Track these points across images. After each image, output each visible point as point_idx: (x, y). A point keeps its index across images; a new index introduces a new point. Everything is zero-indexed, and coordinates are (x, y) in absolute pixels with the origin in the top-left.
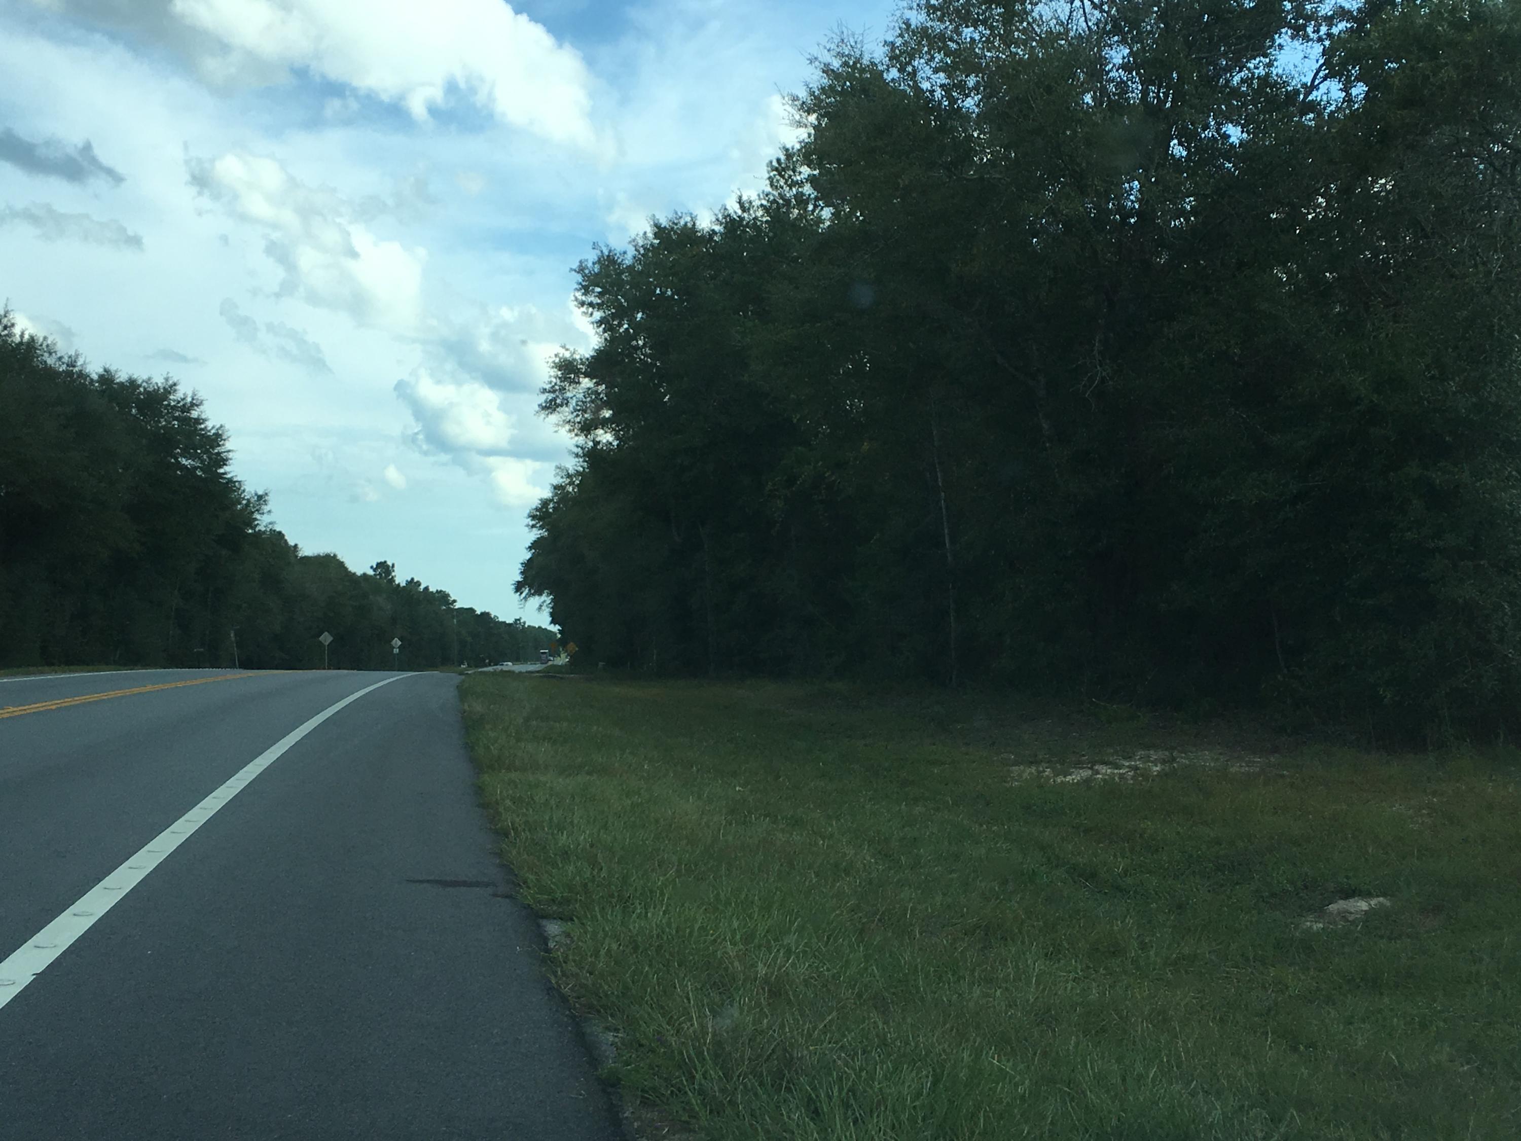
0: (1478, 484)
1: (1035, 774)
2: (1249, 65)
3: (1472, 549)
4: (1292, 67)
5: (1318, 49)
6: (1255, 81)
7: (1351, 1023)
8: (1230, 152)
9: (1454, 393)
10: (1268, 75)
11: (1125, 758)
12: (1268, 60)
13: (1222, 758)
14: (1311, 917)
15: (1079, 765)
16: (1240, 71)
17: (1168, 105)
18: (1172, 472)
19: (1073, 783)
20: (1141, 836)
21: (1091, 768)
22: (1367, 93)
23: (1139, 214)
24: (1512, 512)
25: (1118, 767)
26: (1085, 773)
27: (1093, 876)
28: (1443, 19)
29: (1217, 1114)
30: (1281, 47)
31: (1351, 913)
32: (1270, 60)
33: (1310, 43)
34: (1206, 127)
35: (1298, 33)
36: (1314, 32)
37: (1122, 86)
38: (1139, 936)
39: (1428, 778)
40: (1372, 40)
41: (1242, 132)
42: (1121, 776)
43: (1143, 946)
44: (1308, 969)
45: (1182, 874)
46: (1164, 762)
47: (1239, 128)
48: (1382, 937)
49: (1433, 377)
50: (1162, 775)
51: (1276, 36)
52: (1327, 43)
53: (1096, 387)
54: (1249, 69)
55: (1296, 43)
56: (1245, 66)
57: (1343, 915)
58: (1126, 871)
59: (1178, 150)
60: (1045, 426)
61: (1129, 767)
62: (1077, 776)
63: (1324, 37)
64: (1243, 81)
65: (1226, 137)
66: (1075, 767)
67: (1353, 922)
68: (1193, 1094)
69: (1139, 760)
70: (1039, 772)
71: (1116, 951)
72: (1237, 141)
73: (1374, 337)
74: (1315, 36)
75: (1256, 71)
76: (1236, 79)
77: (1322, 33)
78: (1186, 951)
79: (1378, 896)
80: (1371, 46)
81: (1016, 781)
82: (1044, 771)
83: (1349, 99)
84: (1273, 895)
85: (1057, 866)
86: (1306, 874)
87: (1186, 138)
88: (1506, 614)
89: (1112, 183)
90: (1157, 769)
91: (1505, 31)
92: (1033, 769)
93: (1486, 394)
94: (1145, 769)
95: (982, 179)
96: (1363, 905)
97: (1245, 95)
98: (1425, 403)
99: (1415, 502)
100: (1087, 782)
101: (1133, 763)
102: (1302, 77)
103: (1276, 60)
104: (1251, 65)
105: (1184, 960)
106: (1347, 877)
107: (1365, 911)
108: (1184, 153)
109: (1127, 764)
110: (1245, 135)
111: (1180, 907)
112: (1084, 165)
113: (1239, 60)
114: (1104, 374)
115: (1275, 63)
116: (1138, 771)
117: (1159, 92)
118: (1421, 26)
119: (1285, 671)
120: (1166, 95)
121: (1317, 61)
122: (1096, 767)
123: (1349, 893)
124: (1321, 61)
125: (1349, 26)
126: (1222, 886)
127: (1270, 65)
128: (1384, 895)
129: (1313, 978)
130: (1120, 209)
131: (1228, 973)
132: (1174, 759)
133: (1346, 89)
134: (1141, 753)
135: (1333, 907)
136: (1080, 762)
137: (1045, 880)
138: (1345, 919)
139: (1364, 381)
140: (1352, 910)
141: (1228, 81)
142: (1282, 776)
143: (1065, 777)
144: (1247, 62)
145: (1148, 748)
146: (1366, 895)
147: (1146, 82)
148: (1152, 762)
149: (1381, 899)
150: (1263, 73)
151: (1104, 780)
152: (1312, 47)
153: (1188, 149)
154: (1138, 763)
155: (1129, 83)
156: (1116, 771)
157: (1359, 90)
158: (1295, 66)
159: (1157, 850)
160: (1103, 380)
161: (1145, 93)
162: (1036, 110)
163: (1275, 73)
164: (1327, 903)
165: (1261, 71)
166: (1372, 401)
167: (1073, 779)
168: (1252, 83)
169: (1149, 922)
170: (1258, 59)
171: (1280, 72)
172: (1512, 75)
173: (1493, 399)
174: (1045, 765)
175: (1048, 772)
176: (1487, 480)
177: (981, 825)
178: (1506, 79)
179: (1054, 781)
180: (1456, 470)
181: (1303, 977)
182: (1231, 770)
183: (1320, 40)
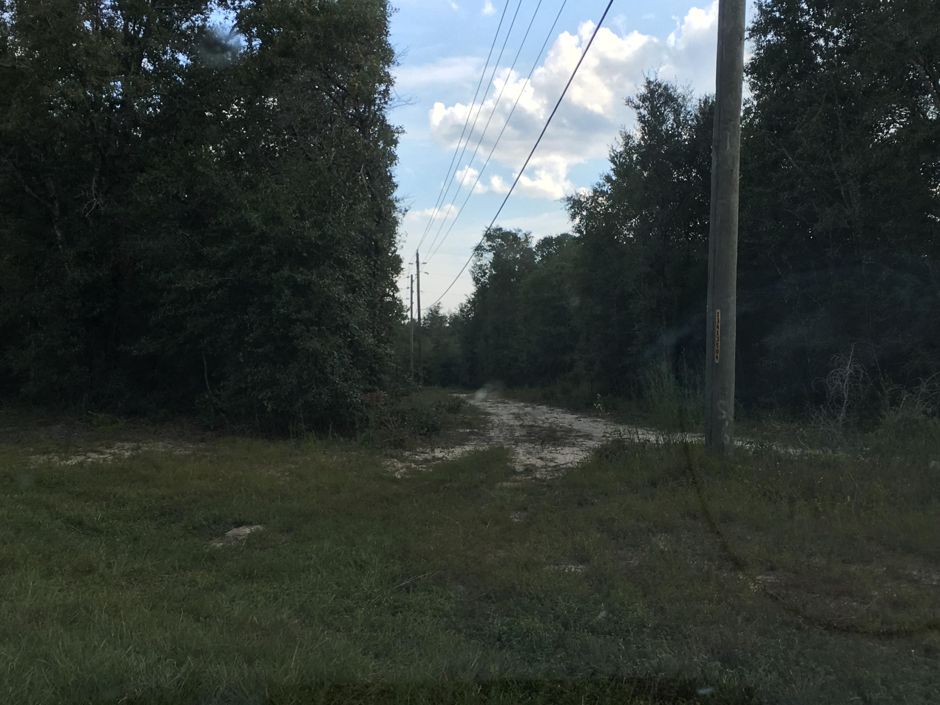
0: (321, 282)
1: (47, 460)
2: (192, 18)
3: (317, 320)
4: (218, 24)
5: (233, 14)
6: (196, 29)
7: (234, 601)
8: (181, 71)
9: (308, 228)
10: (204, 26)
11: (107, 448)
12: (203, 17)
13: (170, 446)
14: (216, 540)
15: (77, 453)
16: (186, 21)
17: (141, 36)
18: (142, 267)
19: (72, 466)
20: (114, 496)
21: (85, 455)
22: (261, 45)
23: (122, 102)
24: (339, 299)
25: (102, 454)
26: (80, 458)
27: (80, 523)
28: (304, 7)
29: (142, 666)
30: (211, 10)
31: (240, 536)
32: (205, 17)
33: (228, 10)
34: (165, 53)
35: (222, 3)
36: (231, 4)
37: (111, 20)
38: (106, 560)
39: (290, 454)
40: (264, 13)
41: (188, 59)
42: (105, 460)
43: (109, 566)
44: (211, 571)
45: (139, 519)
46: (133, 449)
47: (186, 57)
48: (256, 548)
49: (296, 218)
50: (132, 458)
51: (208, 3)
52: (239, 11)
53: (93, 210)
54: (192, 20)
55: (220, 9)
56: (190, 19)
57: (235, 538)
58: (102, 519)
59: (146, 64)
60: (59, 234)
61: (110, 453)
62: (74, 461)
63: (237, 7)
64: (188, 28)
65: (178, 61)
66: (74, 455)
67: (241, 541)
68: (129, 655)
69: (117, 449)
70: (49, 459)
71: (91, 570)
72: (184, 64)
73: (265, 192)
74: (232, 7)
75: (196, 22)
76: (184, 26)
77: (236, 5)
78: (136, 566)
79: (257, 525)
80: (263, 17)
81: (33, 465)
82: (53, 458)
83: (251, 47)
84: (194, 528)
85: (56, 519)
86: (215, 514)
87: (153, 58)
88: (335, 358)
89: (103, 81)
90: (127, 454)
91: (338, 19)
92: (45, 457)
93: (326, 230)
94: (120, 454)
95: (14, 67)
96: (247, 530)
97: (189, 36)
98: (293, 233)
99: (286, 291)
100: (81, 464)
101: (112, 451)
102: (224, 31)
103: (208, 17)
104: (194, 19)
105: (134, 572)
106: (239, 515)
107: (249, 534)
108: (152, 68)
109: (109, 451)
110: (189, 61)
111: (136, 539)
112: (84, 67)
113: (186, 14)
114: (98, 203)
115: (208, 19)
116: (116, 456)
117: (134, 27)
118: (291, 9)
119: (210, 392)
120: (139, 28)
121: (233, 21)
122: (88, 454)
123: (239, 524)
124: (235, 22)
125: (251, 3)
126: (164, 525)
127: (205, 20)
128: (260, 524)
129: (213, 576)
130: (109, 99)
131: (162, 578)
132: (139, 448)
133: (249, 41)
134: (119, 444)
135: (230, 533)
136: (78, 452)
137: (47, 528)
138: (236, 539)
139: (258, 217)
140: (241, 534)
141: (179, 26)
142: (206, 456)
143: (67, 461)
144: (191, 16)
145: (123, 441)
146: (250, 524)
147: (127, 19)
148: (125, 450)
149: (258, 526)
150: (201, 24)
151: (92, 462)
152: (230, 13)
153: (154, 65)
154: (116, 451)
155: (116, 18)
156: (101, 456)
157: (257, 43)
158: (221, 23)
159: (124, 505)
160: (97, 206)
161: (126, 26)
162: (52, 27)
163: (208, 25)
164: (227, 530)
165: (199, 23)
166: (262, 230)
167: (72, 463)
168: (194, 30)
169: (114, 550)
170: (197, 15)
171: (211, 25)
172: (341, 44)
173: (330, 233)
174: (53, 454)
175: (56, 458)
176: (326, 280)
177: (6, 495)
178: (338, 46)
179: (60, 464)
180: (309, 273)
181: (207, 576)
182: (175, 453)
183: (234, 9)
